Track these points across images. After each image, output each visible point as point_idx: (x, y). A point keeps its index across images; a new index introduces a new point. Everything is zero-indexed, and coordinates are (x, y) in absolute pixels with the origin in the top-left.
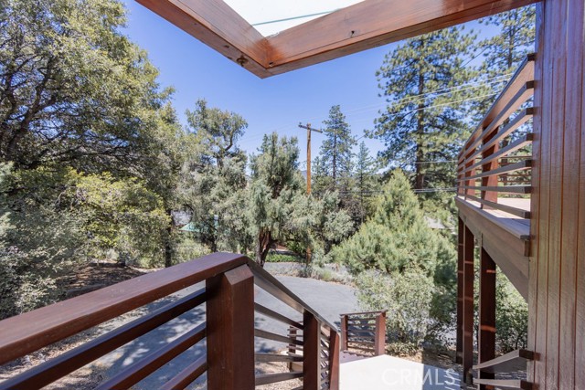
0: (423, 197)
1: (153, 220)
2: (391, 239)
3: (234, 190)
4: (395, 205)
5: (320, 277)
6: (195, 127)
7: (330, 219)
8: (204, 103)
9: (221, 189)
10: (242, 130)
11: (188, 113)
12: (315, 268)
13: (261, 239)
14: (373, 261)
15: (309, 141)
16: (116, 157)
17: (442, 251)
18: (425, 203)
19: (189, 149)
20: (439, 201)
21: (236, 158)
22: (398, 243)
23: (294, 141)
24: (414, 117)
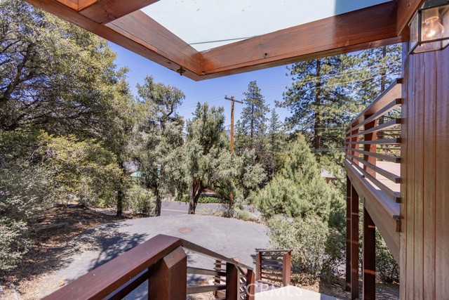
0: (320, 154)
1: (108, 172)
2: (296, 191)
3: (174, 148)
4: (298, 163)
5: (240, 218)
6: (144, 97)
7: (248, 171)
8: (151, 79)
9: (163, 147)
10: (181, 101)
11: (138, 86)
12: (237, 210)
13: (194, 186)
14: (281, 208)
15: (233, 109)
16: (80, 120)
17: (334, 200)
18: (321, 158)
19: (139, 115)
20: (332, 157)
21: (175, 122)
22: (301, 194)
23: (221, 110)
24: (313, 92)
